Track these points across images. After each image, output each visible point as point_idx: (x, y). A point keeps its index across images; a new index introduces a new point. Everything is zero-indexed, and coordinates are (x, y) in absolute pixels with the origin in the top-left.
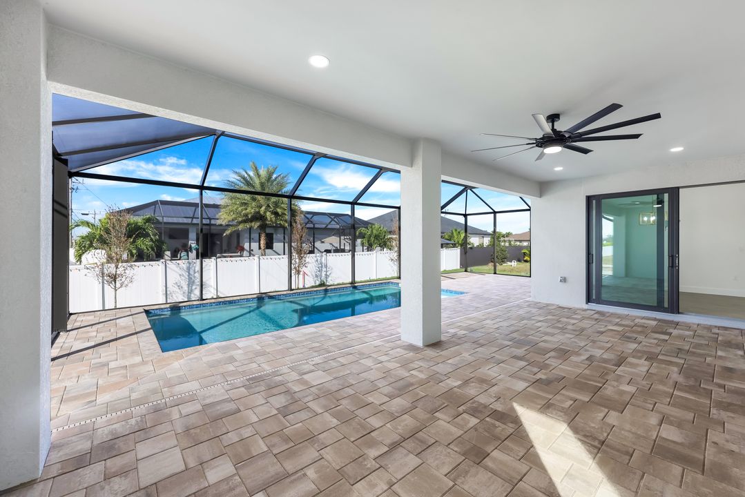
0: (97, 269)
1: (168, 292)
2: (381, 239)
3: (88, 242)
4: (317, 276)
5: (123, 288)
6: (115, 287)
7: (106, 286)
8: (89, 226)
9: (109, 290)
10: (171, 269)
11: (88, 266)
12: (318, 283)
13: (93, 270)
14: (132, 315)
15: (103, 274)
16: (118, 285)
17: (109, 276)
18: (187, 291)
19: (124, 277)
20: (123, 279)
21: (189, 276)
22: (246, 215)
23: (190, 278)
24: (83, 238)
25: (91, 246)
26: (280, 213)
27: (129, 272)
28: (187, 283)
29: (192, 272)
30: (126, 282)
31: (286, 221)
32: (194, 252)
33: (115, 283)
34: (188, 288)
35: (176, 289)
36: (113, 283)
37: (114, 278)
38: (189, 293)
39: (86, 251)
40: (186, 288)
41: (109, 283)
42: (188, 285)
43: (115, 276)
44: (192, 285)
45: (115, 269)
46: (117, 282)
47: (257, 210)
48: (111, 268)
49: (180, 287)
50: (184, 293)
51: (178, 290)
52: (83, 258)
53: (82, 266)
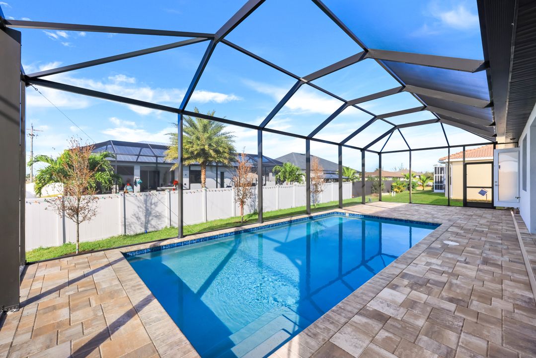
0: (58, 202)
1: (127, 223)
2: (294, 175)
3: (48, 176)
4: (251, 206)
5: (86, 222)
6: (78, 220)
7: (67, 220)
8: (48, 161)
9: (70, 224)
10: (130, 201)
11: (48, 199)
12: (252, 212)
13: (53, 203)
14: (110, 264)
15: (64, 207)
16: (80, 218)
17: (72, 209)
18: (144, 222)
19: (87, 210)
20: (86, 212)
21: (146, 207)
22: (192, 153)
23: (147, 210)
24: (42, 172)
25: (51, 179)
26: (222, 151)
27: (92, 205)
28: (144, 214)
29: (148, 204)
30: (89, 216)
31: (225, 158)
32: (139, 186)
33: (78, 216)
34: (146, 218)
35: (134, 220)
36: (75, 216)
37: (76, 211)
38: (146, 223)
39: (45, 184)
40: (143, 219)
41: (71, 216)
42: (146, 216)
43: (77, 209)
44: (149, 216)
45: (77, 201)
46: (79, 215)
47: (202, 147)
48: (73, 201)
49: (138, 218)
50: (142, 223)
51: (136, 221)
52: (43, 190)
53: (42, 199)
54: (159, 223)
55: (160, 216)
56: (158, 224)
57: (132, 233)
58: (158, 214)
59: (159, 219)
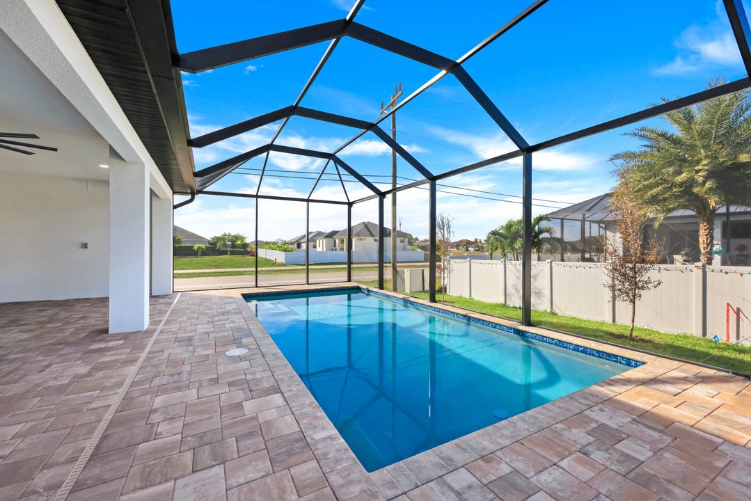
54: (539, 302)
55: (539, 293)
56: (538, 304)
57: (511, 305)
58: (537, 291)
59: (539, 297)
